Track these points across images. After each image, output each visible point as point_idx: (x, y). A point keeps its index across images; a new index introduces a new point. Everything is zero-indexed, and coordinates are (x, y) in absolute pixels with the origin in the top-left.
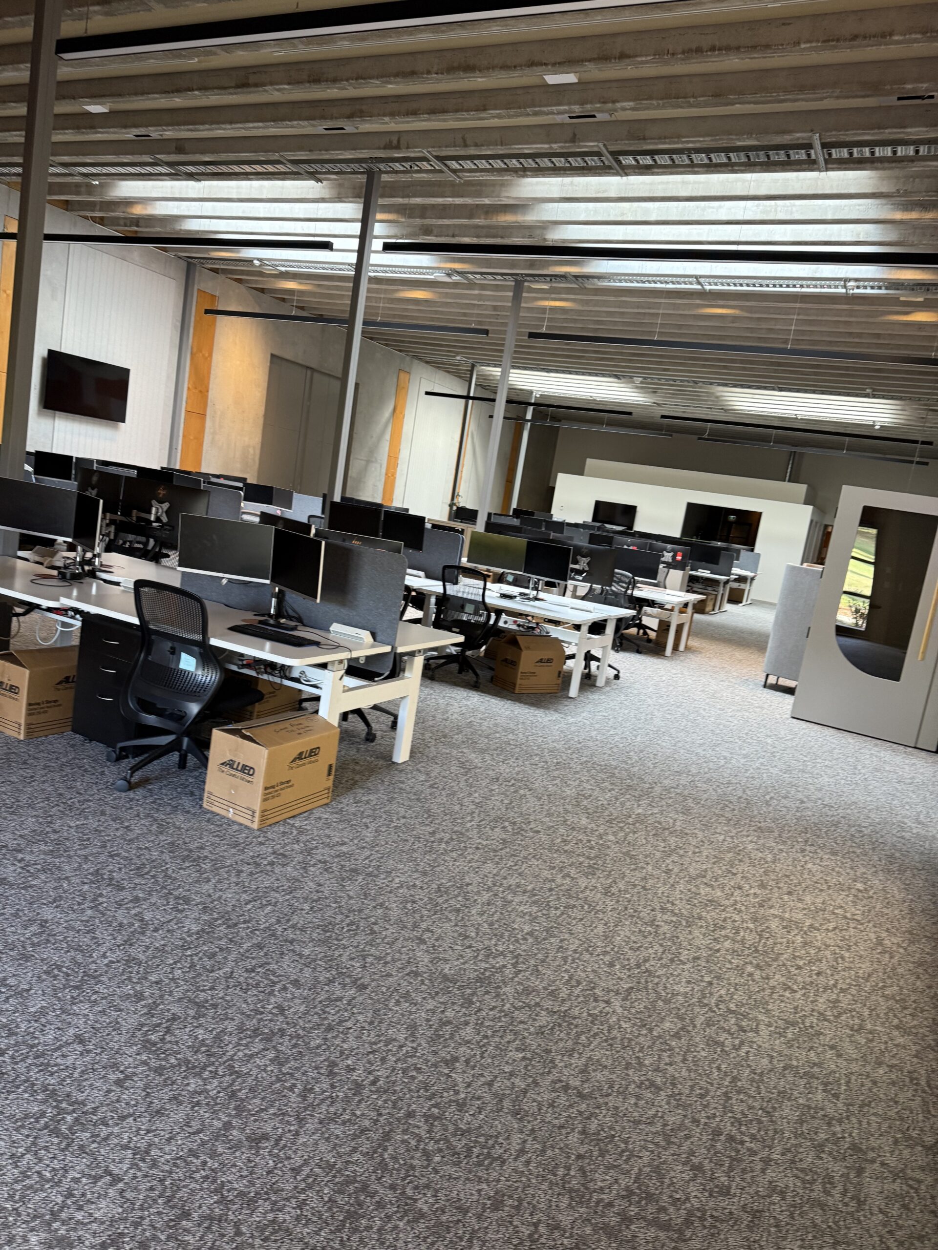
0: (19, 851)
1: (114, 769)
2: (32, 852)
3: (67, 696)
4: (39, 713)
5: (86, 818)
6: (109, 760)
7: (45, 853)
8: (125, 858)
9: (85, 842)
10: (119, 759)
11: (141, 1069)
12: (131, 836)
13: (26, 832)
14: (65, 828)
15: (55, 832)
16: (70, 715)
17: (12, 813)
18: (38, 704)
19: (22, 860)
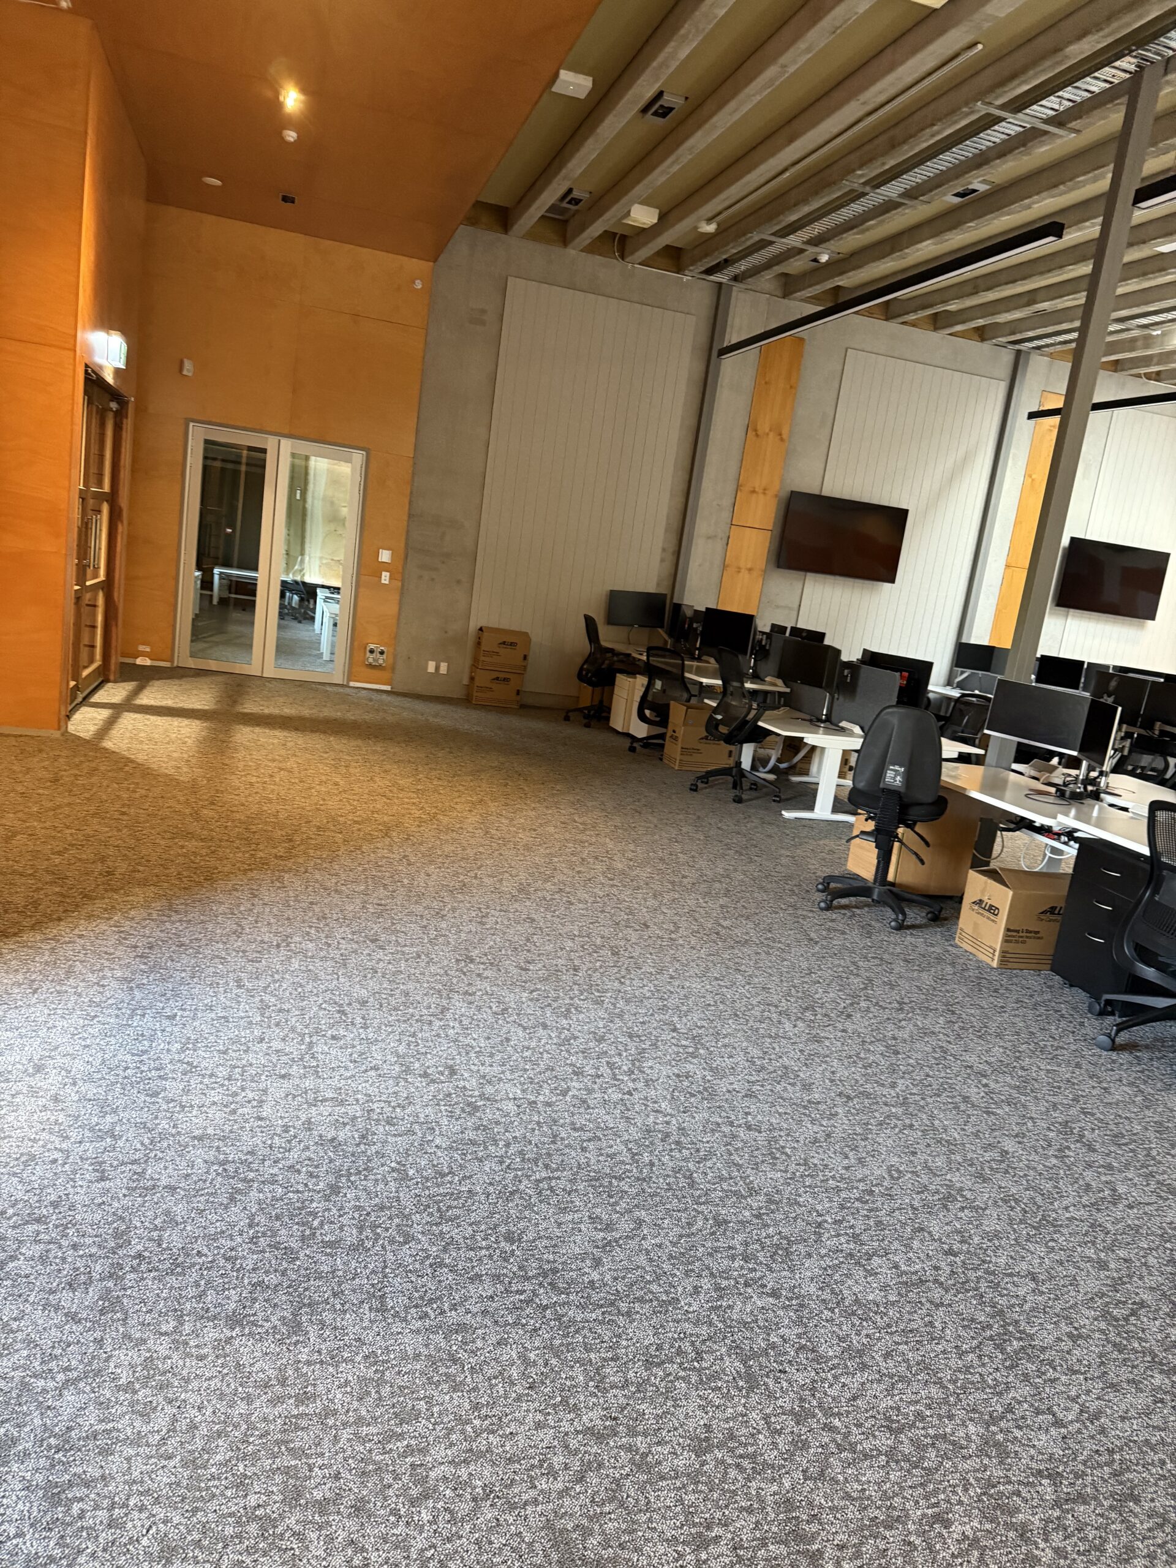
0: (985, 1076)
1: (1096, 1023)
2: (997, 1082)
3: (1050, 930)
4: (1017, 942)
5: (1059, 1065)
6: (1090, 1011)
7: (1009, 1085)
8: (1101, 1120)
9: (1055, 1090)
10: (1102, 1013)
11: (1097, 1335)
12: (1109, 1099)
13: (993, 1060)
14: (1035, 1069)
15: (1022, 1068)
16: (1051, 952)
17: (980, 1037)
18: (1018, 931)
19: (986, 1085)
